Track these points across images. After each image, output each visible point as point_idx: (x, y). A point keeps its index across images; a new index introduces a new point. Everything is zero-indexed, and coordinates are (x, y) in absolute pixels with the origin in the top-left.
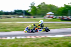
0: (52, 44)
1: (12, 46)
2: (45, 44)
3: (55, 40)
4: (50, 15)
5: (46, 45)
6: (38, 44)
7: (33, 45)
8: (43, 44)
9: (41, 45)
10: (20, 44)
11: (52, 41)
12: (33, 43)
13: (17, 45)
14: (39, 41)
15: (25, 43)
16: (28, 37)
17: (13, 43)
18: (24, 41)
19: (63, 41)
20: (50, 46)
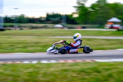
0: (99, 72)
1: (29, 74)
2: (86, 72)
3: (106, 66)
5: (88, 74)
6: (74, 71)
7: (65, 73)
9: (79, 74)
10: (42, 71)
11: (100, 68)
12: (65, 70)
13: (37, 73)
14: (78, 68)
15: (52, 69)
17: (30, 70)
18: (51, 67)
19: (120, 68)
20: (95, 75)
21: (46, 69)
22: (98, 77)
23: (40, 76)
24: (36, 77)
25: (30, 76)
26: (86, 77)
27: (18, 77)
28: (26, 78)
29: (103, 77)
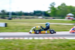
0: (70, 46)
1: (29, 46)
2: (62, 46)
3: (73, 42)
4: (71, 16)
5: (64, 47)
6: (55, 45)
7: (50, 46)
8: (61, 45)
9: (58, 47)
10: (37, 45)
11: (70, 43)
12: (50, 45)
13: (34, 46)
14: (57, 43)
15: (42, 44)
16: (46, 38)
17: (30, 44)
18: (41, 42)
20: (68, 48)
21: (39, 44)
22: (70, 49)
23: (36, 47)
24: (33, 49)
25: (30, 48)
26: (63, 49)
27: (23, 48)
28: (28, 49)
29: (73, 49)
